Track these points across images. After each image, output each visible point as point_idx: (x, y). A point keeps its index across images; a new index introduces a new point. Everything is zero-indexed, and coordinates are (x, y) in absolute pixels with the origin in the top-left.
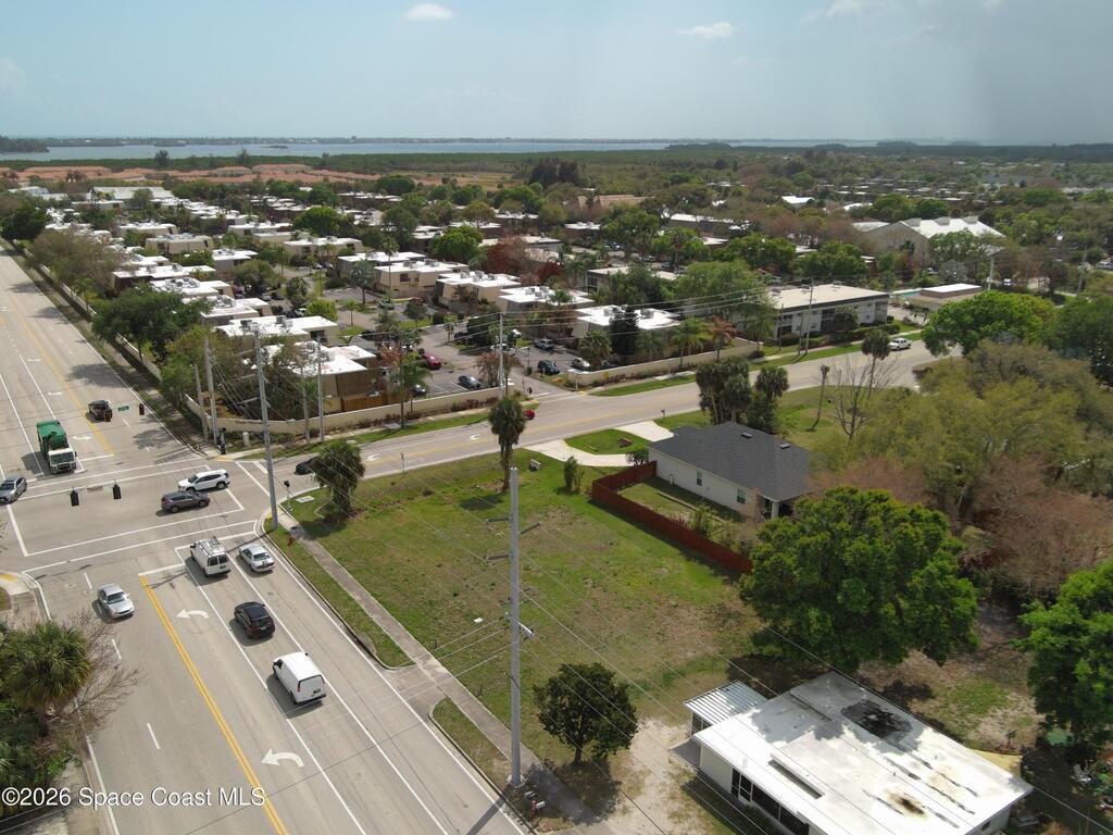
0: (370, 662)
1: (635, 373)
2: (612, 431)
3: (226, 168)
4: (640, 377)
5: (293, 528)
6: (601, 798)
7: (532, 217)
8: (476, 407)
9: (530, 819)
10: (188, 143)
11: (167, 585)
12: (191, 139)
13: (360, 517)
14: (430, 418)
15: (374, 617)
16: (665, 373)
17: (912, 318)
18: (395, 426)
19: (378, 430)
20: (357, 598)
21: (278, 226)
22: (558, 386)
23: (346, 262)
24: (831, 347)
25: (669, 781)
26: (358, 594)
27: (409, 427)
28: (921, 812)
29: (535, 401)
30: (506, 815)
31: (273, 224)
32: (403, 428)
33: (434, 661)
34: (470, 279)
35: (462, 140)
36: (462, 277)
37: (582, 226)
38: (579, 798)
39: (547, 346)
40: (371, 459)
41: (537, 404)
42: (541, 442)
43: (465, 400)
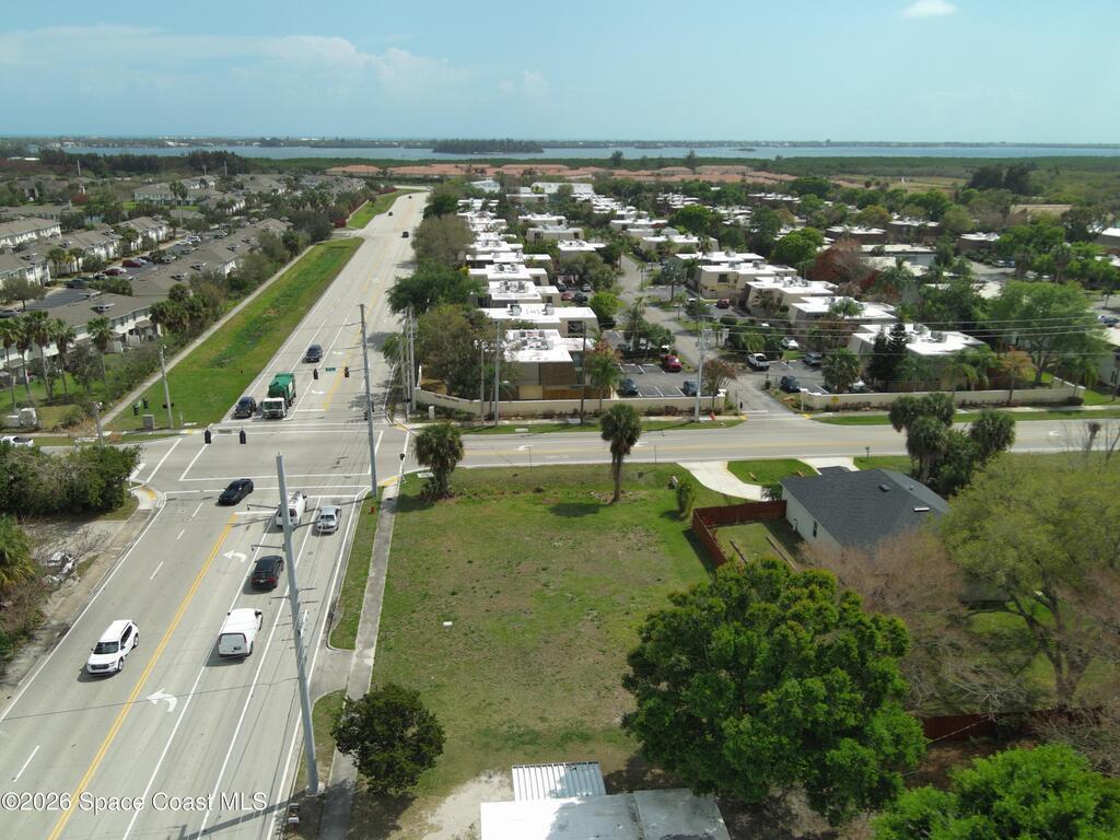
1: (882, 402)
2: (794, 462)
3: (669, 169)
5: (389, 499)
7: (932, 224)
10: (666, 146)
12: (670, 142)
13: (451, 502)
15: (367, 595)
18: (576, 421)
19: (557, 422)
20: (372, 573)
21: (654, 222)
22: (785, 405)
27: (588, 424)
29: (743, 418)
30: (274, 819)
31: (650, 220)
32: (581, 424)
33: (371, 651)
35: (946, 144)
36: (776, 281)
37: (982, 237)
38: (348, 829)
39: (814, 362)
40: (521, 448)
41: (741, 421)
42: (701, 461)
43: (663, 406)
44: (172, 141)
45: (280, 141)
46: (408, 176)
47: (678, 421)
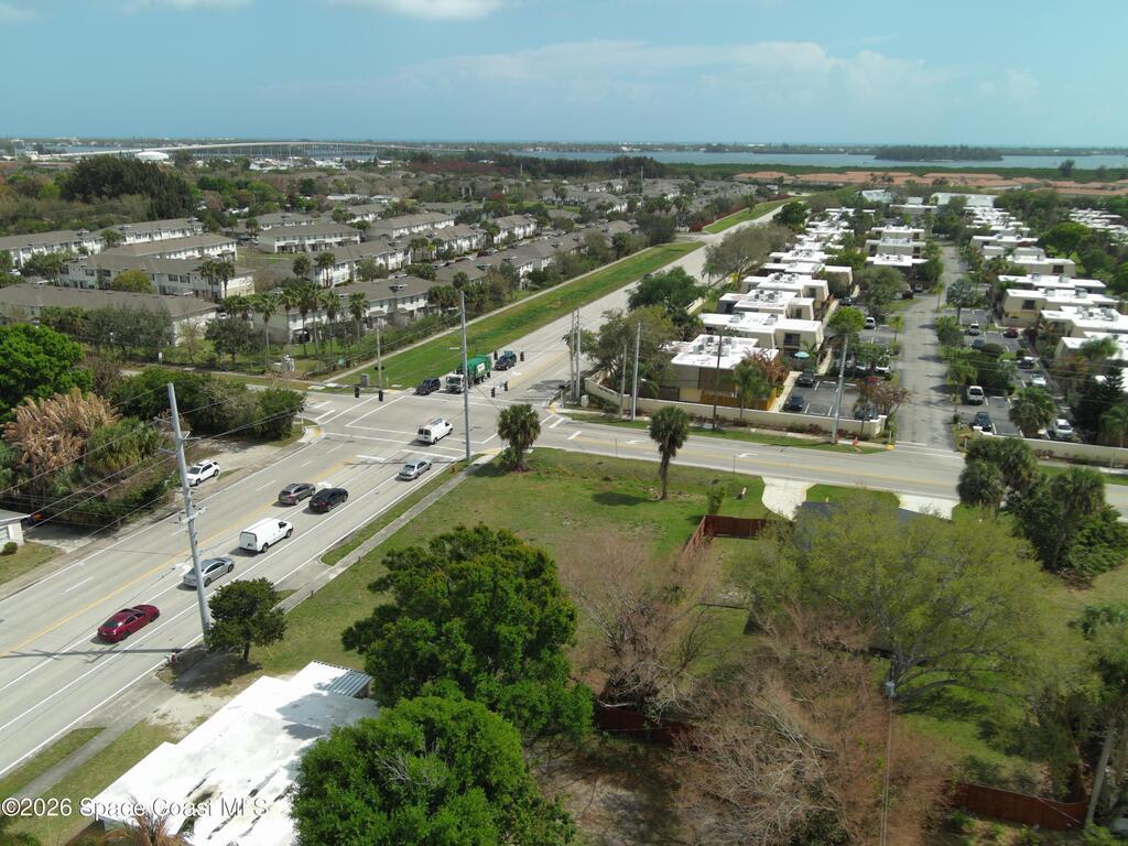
5: (476, 465)
11: (353, 466)
14: (753, 430)
18: (709, 427)
21: (1022, 240)
27: (720, 431)
29: (889, 447)
31: (1020, 238)
33: (342, 570)
40: (632, 442)
41: (886, 450)
42: (788, 479)
43: (807, 424)
44: (627, 146)
45: (725, 147)
46: (811, 184)
47: (814, 440)
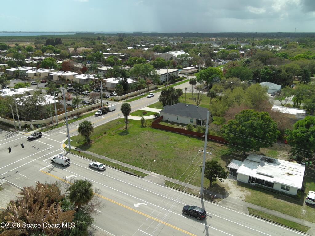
0: (136, 177)
1: (131, 95)
2: (139, 111)
4: (132, 96)
5: (75, 149)
6: (223, 192)
7: (58, 55)
8: (95, 109)
9: (213, 200)
11: (52, 171)
13: (93, 142)
14: (84, 114)
15: (125, 166)
16: (138, 95)
17: (184, 76)
18: (75, 117)
19: (71, 119)
20: (115, 163)
22: (112, 101)
23: (10, 71)
24: (171, 85)
25: (234, 184)
26: (114, 161)
27: (80, 117)
28: (293, 175)
30: (206, 201)
32: (78, 117)
33: (152, 173)
34: (60, 73)
36: (57, 73)
37: (77, 57)
38: (219, 193)
39: (98, 91)
43: (91, 107)
